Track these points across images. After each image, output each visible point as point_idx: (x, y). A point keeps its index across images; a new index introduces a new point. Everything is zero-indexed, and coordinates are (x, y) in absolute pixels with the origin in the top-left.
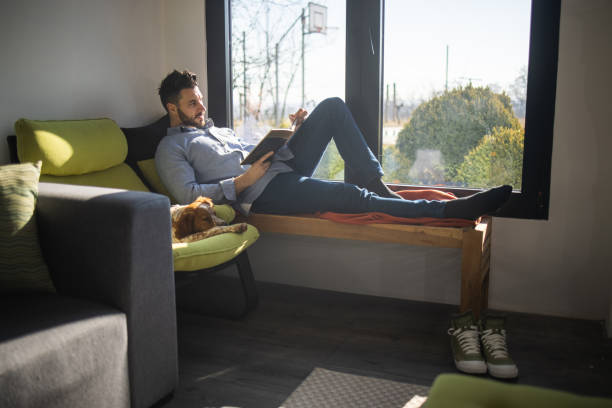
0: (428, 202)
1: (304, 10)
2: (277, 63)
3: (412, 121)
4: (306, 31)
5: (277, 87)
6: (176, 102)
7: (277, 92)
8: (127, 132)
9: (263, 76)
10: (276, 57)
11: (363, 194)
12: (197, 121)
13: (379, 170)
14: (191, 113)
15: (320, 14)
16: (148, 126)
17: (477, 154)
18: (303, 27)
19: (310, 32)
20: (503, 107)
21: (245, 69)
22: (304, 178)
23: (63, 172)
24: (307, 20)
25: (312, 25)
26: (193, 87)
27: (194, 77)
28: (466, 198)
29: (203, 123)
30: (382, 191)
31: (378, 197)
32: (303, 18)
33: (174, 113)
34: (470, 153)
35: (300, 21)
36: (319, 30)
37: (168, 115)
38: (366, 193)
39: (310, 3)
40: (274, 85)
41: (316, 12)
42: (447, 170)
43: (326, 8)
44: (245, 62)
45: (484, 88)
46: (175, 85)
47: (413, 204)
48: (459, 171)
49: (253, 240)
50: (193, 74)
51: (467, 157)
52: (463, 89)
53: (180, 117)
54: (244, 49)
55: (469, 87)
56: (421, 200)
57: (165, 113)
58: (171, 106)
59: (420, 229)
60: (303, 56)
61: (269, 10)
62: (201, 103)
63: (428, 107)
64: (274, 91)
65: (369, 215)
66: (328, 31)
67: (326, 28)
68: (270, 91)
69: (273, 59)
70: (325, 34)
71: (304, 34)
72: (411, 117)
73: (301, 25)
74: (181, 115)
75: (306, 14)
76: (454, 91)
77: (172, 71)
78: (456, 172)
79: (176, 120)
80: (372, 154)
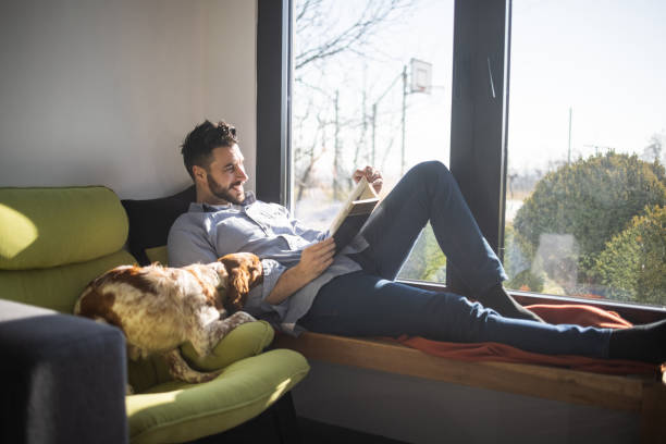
0: (581, 329)
1: (405, 68)
2: (374, 126)
3: (536, 195)
4: (408, 90)
5: (373, 153)
6: (206, 166)
7: (374, 159)
8: (129, 205)
9: (358, 141)
10: (373, 118)
11: (476, 311)
12: (232, 192)
13: (499, 272)
14: (225, 182)
15: (425, 71)
16: (169, 198)
17: (625, 242)
18: (405, 86)
19: (413, 92)
20: (656, 179)
21: (337, 131)
22: (383, 282)
23: (16, 265)
24: (409, 78)
25: (414, 83)
26: (230, 146)
27: (234, 132)
28: (647, 326)
29: (242, 197)
30: (506, 307)
31: (498, 317)
32: (405, 75)
33: (203, 180)
34: (614, 239)
35: (401, 79)
36: (422, 89)
37: (195, 186)
38: (481, 310)
39: (413, 60)
40: (370, 150)
41: (419, 70)
42: (581, 260)
43: (431, 65)
44: (336, 123)
45: (630, 156)
46: (205, 142)
47: (556, 331)
48: (599, 263)
49: (299, 378)
50: (231, 127)
51: (609, 245)
52: (604, 155)
53: (210, 186)
54: (337, 109)
55: (611, 154)
56: (570, 326)
57: (192, 183)
58: (197, 170)
59: (569, 375)
60: (403, 120)
61: (366, 66)
62: (242, 168)
63: (556, 179)
64: (371, 157)
65: (484, 348)
66: (433, 91)
67: (430, 87)
68: (367, 157)
69: (370, 121)
70: (429, 93)
71: (405, 94)
72: (534, 190)
73: (402, 84)
74: (212, 183)
75: (408, 71)
76: (592, 159)
77: (201, 122)
78: (594, 263)
79: (204, 190)
80: (489, 247)
